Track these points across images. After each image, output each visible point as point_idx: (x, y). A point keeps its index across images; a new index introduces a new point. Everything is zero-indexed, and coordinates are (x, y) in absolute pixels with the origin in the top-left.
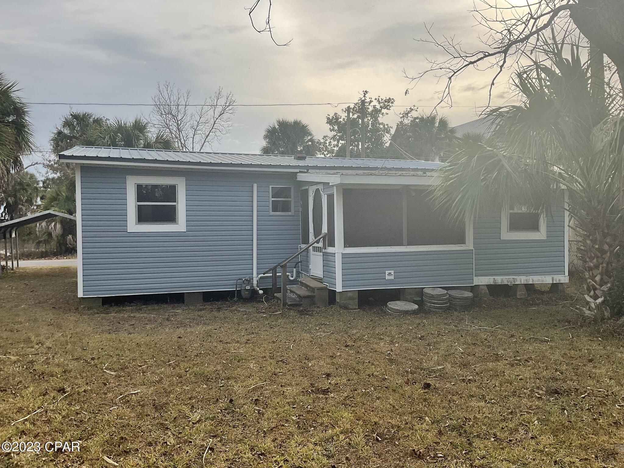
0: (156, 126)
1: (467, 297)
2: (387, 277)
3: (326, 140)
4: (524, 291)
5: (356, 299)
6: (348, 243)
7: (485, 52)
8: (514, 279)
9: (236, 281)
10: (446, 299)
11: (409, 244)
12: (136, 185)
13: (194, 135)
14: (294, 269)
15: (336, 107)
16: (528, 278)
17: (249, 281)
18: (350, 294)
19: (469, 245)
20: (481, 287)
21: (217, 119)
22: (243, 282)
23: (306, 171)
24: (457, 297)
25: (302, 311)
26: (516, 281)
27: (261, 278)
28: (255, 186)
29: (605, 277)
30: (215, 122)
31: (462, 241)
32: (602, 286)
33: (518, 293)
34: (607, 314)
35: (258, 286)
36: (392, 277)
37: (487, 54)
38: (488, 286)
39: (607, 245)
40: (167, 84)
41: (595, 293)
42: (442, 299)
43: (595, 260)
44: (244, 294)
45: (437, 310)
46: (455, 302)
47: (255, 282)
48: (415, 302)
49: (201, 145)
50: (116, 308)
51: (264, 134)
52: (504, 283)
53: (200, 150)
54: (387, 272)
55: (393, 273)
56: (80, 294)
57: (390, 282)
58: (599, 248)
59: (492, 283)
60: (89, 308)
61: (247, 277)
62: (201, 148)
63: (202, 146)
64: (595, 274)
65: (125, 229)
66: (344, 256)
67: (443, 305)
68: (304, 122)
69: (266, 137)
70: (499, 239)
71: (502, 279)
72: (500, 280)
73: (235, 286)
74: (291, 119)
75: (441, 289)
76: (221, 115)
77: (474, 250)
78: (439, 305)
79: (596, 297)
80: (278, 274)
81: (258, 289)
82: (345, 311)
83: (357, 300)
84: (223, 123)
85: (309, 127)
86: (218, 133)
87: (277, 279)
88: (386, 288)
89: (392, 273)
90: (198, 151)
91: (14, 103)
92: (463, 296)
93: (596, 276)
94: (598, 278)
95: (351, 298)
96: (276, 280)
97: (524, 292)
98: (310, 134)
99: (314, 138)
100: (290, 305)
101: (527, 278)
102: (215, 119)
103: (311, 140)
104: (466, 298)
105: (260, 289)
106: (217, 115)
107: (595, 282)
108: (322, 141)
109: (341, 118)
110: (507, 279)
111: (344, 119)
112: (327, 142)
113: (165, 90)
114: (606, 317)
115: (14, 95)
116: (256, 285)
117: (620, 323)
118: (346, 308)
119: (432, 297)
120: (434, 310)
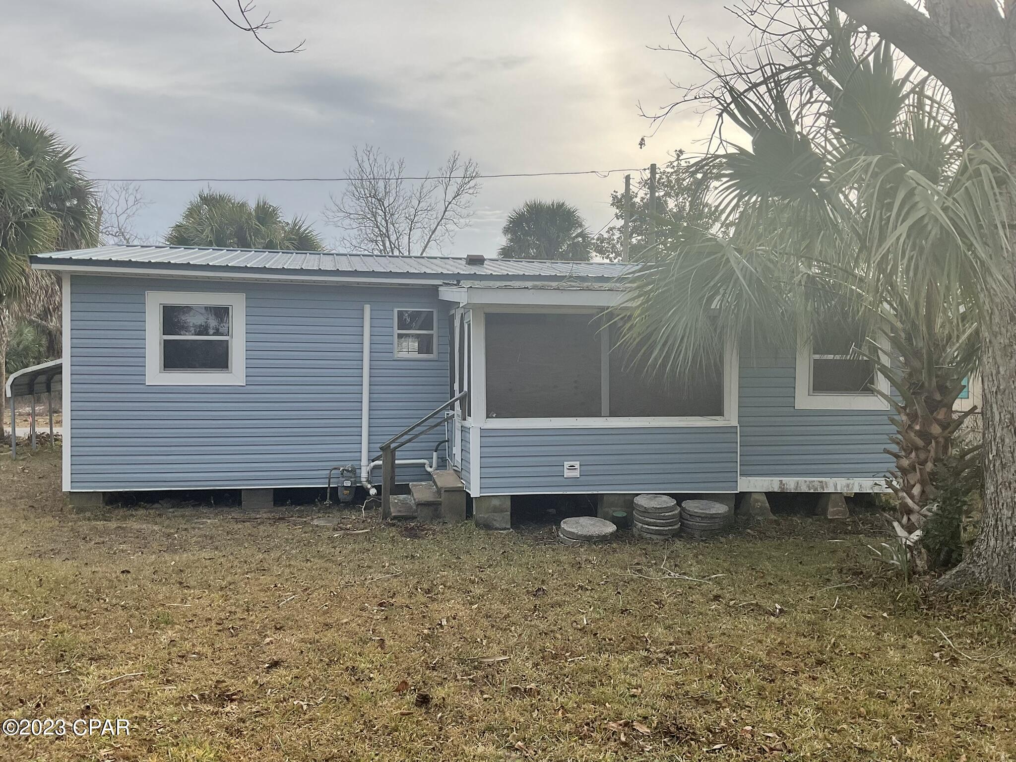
0: (352, 216)
1: (715, 514)
2: (567, 474)
3: (613, 234)
4: (841, 506)
5: (507, 511)
6: (494, 409)
7: (779, 65)
8: (821, 482)
9: (328, 472)
10: (673, 517)
11: (613, 414)
12: (162, 306)
13: (410, 230)
14: (435, 453)
15: (605, 176)
16: (851, 481)
17: (354, 472)
18: (496, 502)
19: (731, 417)
20: (754, 496)
21: (450, 203)
22: (342, 474)
23: (455, 282)
24: (697, 515)
25: (412, 528)
26: (827, 487)
27: (375, 467)
28: (367, 308)
29: (930, 489)
30: (446, 208)
31: (718, 411)
32: (922, 507)
33: (831, 510)
34: (921, 564)
35: (369, 482)
36: (576, 474)
37: (782, 68)
38: (769, 495)
39: (939, 425)
40: (369, 149)
41: (909, 519)
42: (664, 516)
43: (913, 455)
44: (343, 495)
45: (654, 537)
46: (691, 523)
47: (364, 475)
48: (614, 521)
49: (423, 245)
50: (121, 512)
51: (504, 225)
52: (801, 489)
53: (422, 254)
54: (567, 464)
55: (577, 464)
56: (66, 487)
57: (574, 482)
58: (920, 431)
59: (776, 490)
60: (80, 510)
61: (349, 465)
62: (424, 250)
63: (426, 247)
64: (912, 482)
65: (141, 380)
66: (485, 433)
67: (666, 528)
68: (570, 204)
69: (506, 230)
70: (792, 408)
71: (798, 483)
72: (792, 484)
73: (327, 480)
74: (547, 199)
75: (665, 498)
76: (455, 197)
77: (738, 428)
78: (657, 528)
79: (910, 529)
80: (397, 462)
81: (369, 486)
82: (482, 532)
83: (509, 513)
84: (459, 209)
85: (577, 214)
86: (451, 226)
87: (396, 470)
88: (565, 493)
89: (577, 466)
90: (419, 255)
91: (71, 180)
92: (707, 512)
93: (914, 486)
94: (916, 490)
95: (496, 510)
96: (393, 472)
97: (843, 507)
98: (581, 226)
99: (586, 231)
100: (395, 518)
101: (848, 482)
102: (447, 203)
103: (581, 235)
104: (712, 517)
105: (373, 487)
106: (449, 197)
107: (912, 497)
108: (606, 236)
109: (636, 197)
110: (808, 483)
111: (643, 199)
112: (615, 237)
113: (365, 159)
114: (920, 569)
115: (73, 168)
116: (365, 480)
117: (941, 583)
118: (487, 526)
119: (646, 511)
120: (649, 536)
